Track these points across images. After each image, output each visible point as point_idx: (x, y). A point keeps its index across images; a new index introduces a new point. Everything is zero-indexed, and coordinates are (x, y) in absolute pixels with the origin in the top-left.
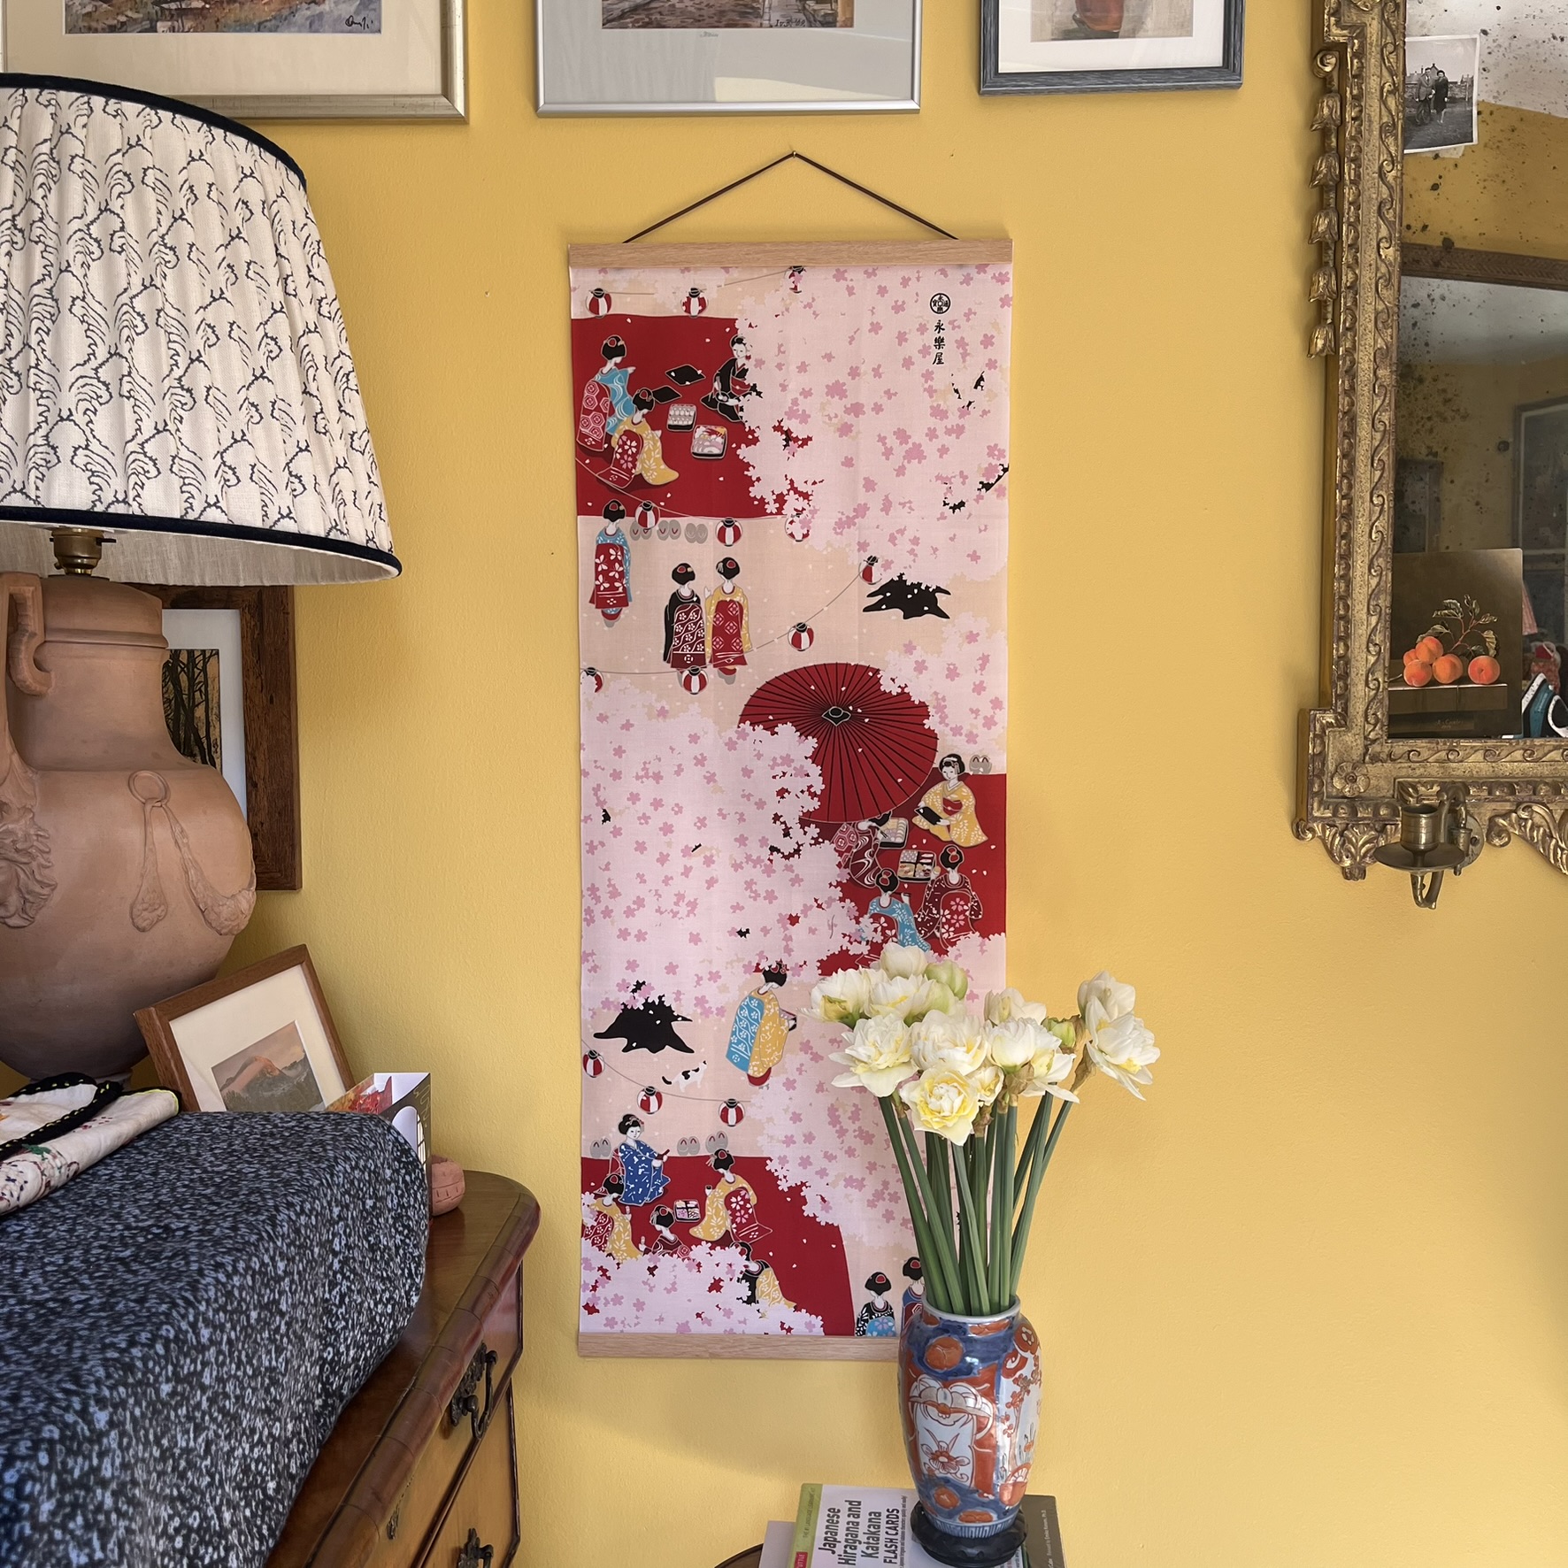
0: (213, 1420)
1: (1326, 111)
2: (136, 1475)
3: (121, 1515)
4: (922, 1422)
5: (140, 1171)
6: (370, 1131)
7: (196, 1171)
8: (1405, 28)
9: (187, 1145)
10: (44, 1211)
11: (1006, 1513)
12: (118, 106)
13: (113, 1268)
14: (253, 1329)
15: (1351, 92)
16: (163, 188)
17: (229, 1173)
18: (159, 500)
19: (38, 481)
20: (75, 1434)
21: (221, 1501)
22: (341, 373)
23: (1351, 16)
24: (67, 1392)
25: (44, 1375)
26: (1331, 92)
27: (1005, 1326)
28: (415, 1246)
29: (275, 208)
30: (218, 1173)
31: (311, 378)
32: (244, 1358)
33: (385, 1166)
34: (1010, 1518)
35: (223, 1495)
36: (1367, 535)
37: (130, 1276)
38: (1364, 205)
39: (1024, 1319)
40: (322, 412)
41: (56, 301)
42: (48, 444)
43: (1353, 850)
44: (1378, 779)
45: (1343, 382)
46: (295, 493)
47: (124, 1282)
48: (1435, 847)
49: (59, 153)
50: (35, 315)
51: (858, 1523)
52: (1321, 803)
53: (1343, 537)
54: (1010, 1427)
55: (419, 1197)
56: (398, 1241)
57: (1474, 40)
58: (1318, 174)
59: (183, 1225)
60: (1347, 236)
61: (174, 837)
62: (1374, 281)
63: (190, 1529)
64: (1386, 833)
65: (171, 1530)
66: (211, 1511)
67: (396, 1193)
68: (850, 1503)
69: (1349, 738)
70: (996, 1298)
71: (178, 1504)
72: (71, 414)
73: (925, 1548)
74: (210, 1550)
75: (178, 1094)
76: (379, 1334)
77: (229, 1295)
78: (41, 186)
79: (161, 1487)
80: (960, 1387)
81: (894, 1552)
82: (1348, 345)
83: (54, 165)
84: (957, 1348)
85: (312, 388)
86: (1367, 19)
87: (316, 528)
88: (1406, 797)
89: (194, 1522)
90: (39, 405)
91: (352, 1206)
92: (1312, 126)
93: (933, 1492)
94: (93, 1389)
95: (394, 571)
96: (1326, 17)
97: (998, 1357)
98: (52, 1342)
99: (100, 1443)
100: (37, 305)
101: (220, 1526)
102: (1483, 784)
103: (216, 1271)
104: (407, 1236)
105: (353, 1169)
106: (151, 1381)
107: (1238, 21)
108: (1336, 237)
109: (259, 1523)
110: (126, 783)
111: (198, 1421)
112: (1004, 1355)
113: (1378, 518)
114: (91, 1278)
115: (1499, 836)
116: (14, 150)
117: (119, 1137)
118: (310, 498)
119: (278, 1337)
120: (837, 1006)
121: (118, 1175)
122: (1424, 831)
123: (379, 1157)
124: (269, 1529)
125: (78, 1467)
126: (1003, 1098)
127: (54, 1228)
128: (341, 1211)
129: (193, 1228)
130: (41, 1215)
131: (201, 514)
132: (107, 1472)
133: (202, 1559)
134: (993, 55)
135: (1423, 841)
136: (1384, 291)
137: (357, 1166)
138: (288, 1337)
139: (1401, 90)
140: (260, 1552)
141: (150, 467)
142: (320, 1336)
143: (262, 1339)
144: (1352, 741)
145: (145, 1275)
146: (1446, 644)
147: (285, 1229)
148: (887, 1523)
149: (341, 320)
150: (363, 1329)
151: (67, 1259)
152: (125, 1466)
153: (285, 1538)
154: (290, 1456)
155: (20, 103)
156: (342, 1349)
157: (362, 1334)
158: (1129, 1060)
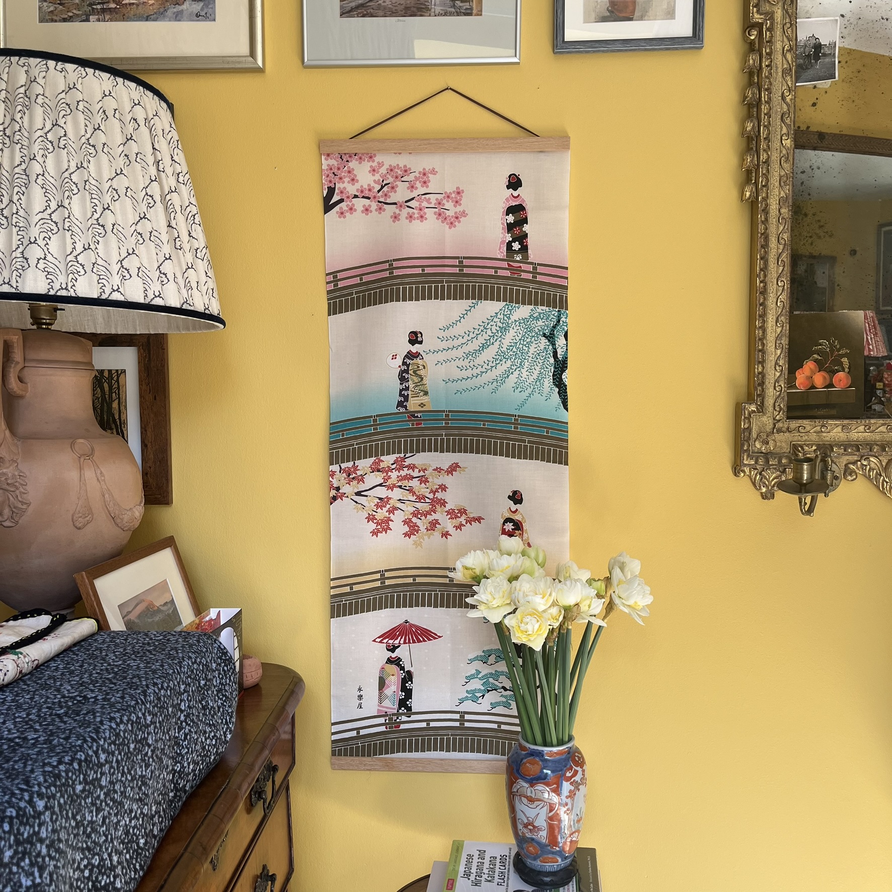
0: (107, 805)
1: (751, 62)
2: (61, 836)
3: (51, 858)
4: (519, 806)
5: (73, 665)
6: (204, 642)
7: (105, 665)
8: (796, 14)
9: (101, 650)
10: (18, 687)
11: (566, 858)
12: (63, 66)
13: (53, 720)
14: (131, 754)
15: (766, 51)
16: (87, 111)
17: (123, 666)
18: (85, 288)
19: (18, 278)
20: (25, 812)
21: (112, 850)
22: (190, 215)
23: (766, 7)
24: (22, 790)
25: (10, 780)
26: (754, 51)
27: (565, 752)
28: (229, 707)
29: (152, 122)
30: (116, 666)
31: (172, 218)
32: (126, 770)
33: (212, 661)
34: (568, 861)
35: (113, 847)
36: (775, 303)
37: (62, 724)
38: (773, 115)
39: (577, 748)
40: (179, 237)
41: (28, 176)
42: (23, 257)
43: (767, 483)
44: (781, 442)
45: (761, 216)
46: (163, 283)
47: (58, 728)
48: (812, 482)
49: (30, 93)
50: (16, 184)
51: (483, 863)
52: (748, 456)
53: (761, 305)
54: (568, 810)
55: (232, 679)
56: (219, 704)
57: (837, 20)
58: (746, 97)
59: (94, 695)
60: (763, 133)
61: (96, 476)
62: (779, 158)
63: (93, 866)
64: (786, 473)
65: (82, 867)
66: (105, 856)
67: (219, 677)
68: (480, 851)
69: (764, 419)
70: (561, 736)
71: (86, 852)
72: (36, 240)
73: (521, 877)
74: (105, 877)
75: (97, 621)
76: (207, 756)
77: (118, 735)
78: (19, 112)
79: (76, 843)
80: (540, 787)
81: (503, 879)
82: (764, 195)
83: (27, 99)
84: (538, 764)
85: (173, 224)
86: (775, 9)
87: (175, 303)
88: (797, 452)
89: (96, 861)
90: (18, 235)
91: (192, 684)
92: (744, 70)
93: (525, 846)
94: (36, 788)
95: (221, 326)
96: (751, 8)
97: (561, 770)
98: (16, 762)
99: (39, 818)
100: (17, 178)
101: (111, 864)
102: (841, 445)
103: (110, 722)
104: (225, 701)
105: (193, 663)
106: (71, 783)
107: (701, 11)
108: (757, 134)
109: (134, 862)
110: (69, 446)
111: (98, 806)
112: (565, 769)
113: (781, 294)
114: (41, 725)
115: (850, 475)
116: (4, 92)
117: (62, 646)
118: (171, 286)
119: (147, 758)
120: (470, 571)
121: (61, 666)
122: (805, 472)
123: (209, 657)
124: (140, 865)
125: (26, 832)
126: (564, 624)
127: (23, 697)
128: (186, 687)
129: (99, 697)
130: (16, 689)
131: (109, 296)
132: (43, 834)
133: (100, 882)
134: (561, 31)
135: (805, 478)
136: (785, 164)
137: (195, 662)
138: (153, 758)
139: (794, 49)
140: (135, 879)
141: (81, 269)
142: (173, 758)
143: (137, 759)
144: (766, 421)
145: (70, 723)
146: (820, 365)
147: (152, 698)
148: (500, 862)
149: (191, 185)
150: (198, 753)
151: (28, 715)
152: (54, 831)
153: (149, 871)
154: (153, 825)
155: (8, 65)
156: (186, 764)
157: (198, 756)
158: (636, 602)
